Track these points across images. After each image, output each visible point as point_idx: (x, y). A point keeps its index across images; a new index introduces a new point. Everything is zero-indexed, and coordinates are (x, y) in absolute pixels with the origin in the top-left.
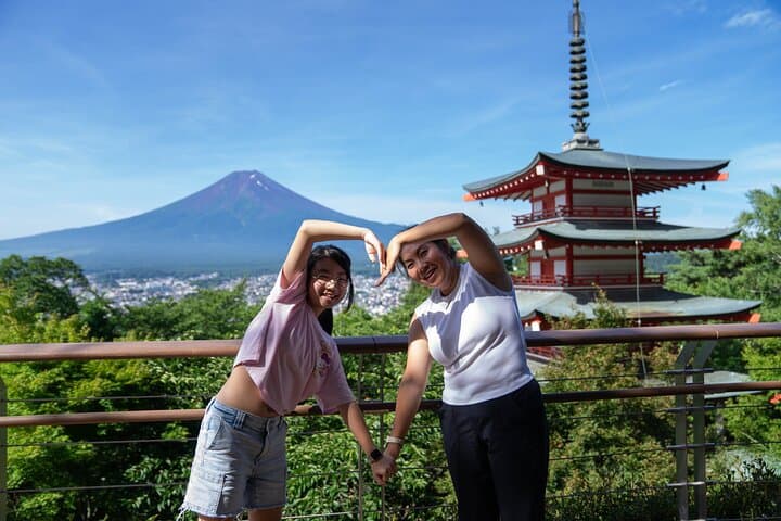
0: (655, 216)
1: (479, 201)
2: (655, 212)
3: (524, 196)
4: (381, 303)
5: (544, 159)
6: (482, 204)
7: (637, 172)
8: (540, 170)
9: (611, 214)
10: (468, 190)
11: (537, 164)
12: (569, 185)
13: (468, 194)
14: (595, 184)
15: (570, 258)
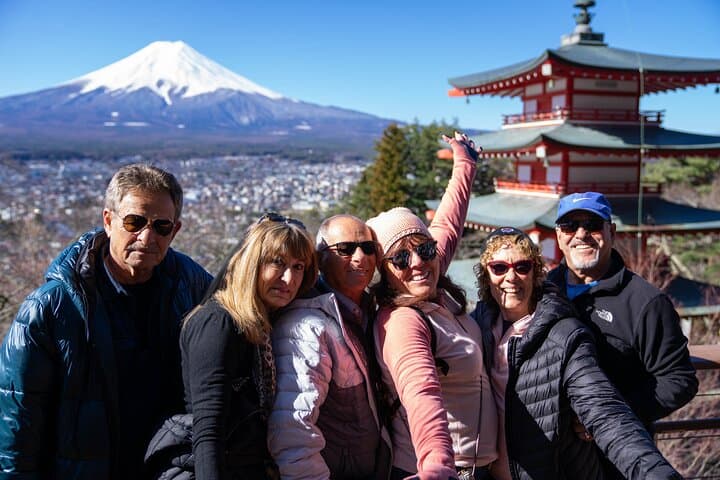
0: (659, 121)
1: (465, 97)
2: (659, 116)
3: (513, 93)
4: (318, 192)
5: (553, 57)
6: (468, 101)
7: (648, 73)
8: (547, 70)
9: (612, 118)
10: (455, 86)
11: (544, 63)
12: (570, 84)
13: (454, 89)
14: (597, 84)
15: (566, 164)
